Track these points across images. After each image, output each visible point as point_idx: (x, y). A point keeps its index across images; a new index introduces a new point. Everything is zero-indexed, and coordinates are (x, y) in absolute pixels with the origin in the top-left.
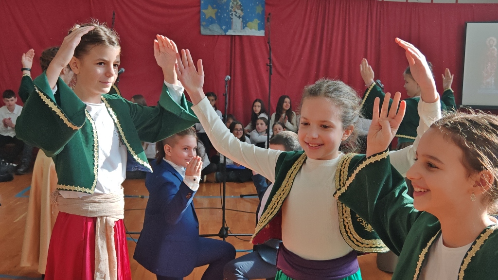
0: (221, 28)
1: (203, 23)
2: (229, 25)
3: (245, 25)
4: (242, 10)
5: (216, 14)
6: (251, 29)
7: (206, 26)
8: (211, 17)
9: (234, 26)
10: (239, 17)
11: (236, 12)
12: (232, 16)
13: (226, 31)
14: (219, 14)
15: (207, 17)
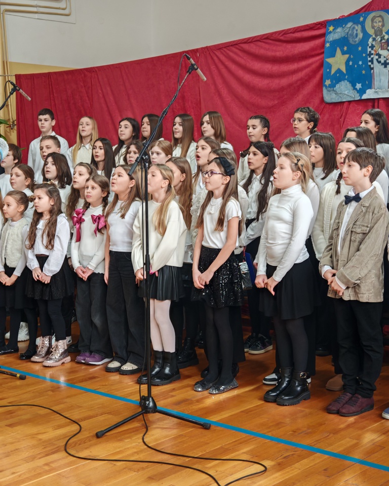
2: (368, 81)
5: (347, 64)
7: (331, 87)
8: (339, 71)
10: (385, 64)
11: (379, 56)
12: (372, 63)
13: (362, 92)
14: (351, 63)
15: (333, 71)
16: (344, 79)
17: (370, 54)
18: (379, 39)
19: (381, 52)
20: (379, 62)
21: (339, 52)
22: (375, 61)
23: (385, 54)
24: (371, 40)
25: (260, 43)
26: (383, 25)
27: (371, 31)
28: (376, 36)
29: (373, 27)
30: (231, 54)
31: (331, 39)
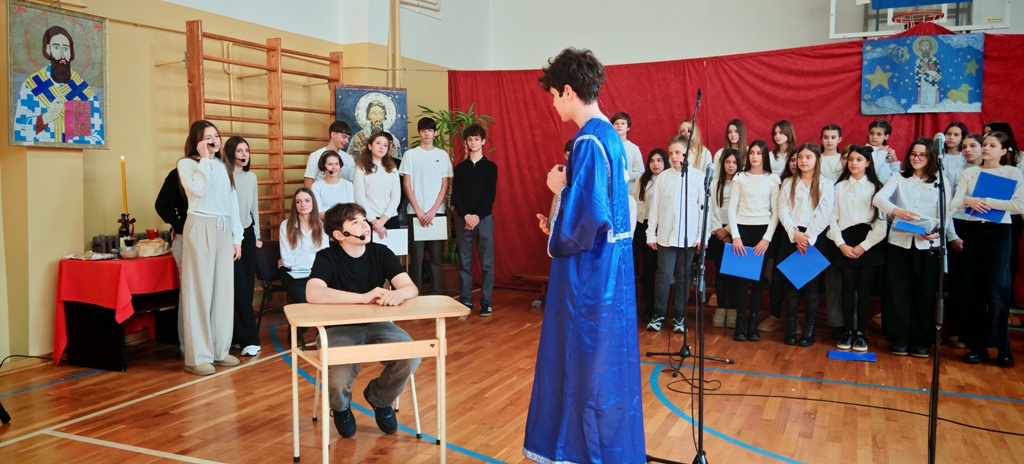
0: (898, 101)
1: (866, 97)
2: (914, 97)
3: (943, 94)
4: (938, 71)
5: (890, 81)
7: (872, 101)
8: (880, 86)
9: (922, 98)
10: (933, 83)
11: (928, 75)
12: (920, 82)
13: (908, 106)
14: (895, 80)
15: (873, 87)
16: (888, 95)
17: (918, 73)
18: (926, 60)
19: (929, 72)
20: (927, 81)
21: (879, 70)
22: (923, 80)
23: (933, 74)
24: (918, 61)
25: (781, 57)
26: (931, 49)
27: (918, 53)
28: (924, 57)
29: (921, 50)
30: (747, 65)
31: (869, 58)
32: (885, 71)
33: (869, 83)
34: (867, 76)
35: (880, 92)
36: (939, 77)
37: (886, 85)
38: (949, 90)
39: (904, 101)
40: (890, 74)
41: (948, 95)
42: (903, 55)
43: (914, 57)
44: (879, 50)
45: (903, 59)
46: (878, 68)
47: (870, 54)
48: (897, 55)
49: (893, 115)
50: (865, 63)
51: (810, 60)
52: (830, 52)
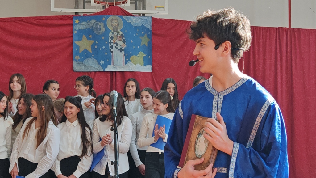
0: (99, 64)
1: (77, 58)
2: (109, 60)
3: (127, 59)
4: (124, 42)
5: (92, 46)
6: (135, 64)
7: (80, 61)
8: (86, 50)
9: (114, 61)
10: (121, 50)
11: (117, 44)
12: (112, 48)
13: (105, 66)
14: (96, 47)
15: (81, 50)
16: (91, 57)
19: (118, 42)
20: (117, 48)
21: (84, 38)
22: (114, 47)
23: (120, 43)
24: (111, 33)
25: (13, 23)
26: (118, 25)
27: (111, 28)
28: (114, 31)
29: (112, 26)
31: (78, 29)
32: (89, 39)
33: (78, 47)
34: (76, 42)
35: (86, 55)
36: (124, 46)
37: (90, 50)
38: (131, 55)
39: (102, 62)
40: (93, 42)
41: (131, 59)
42: (100, 29)
43: (107, 31)
44: (84, 23)
45: (101, 32)
46: (84, 37)
47: (78, 26)
48: (97, 28)
49: (95, 72)
50: (75, 32)
51: (36, 27)
52: (50, 22)
